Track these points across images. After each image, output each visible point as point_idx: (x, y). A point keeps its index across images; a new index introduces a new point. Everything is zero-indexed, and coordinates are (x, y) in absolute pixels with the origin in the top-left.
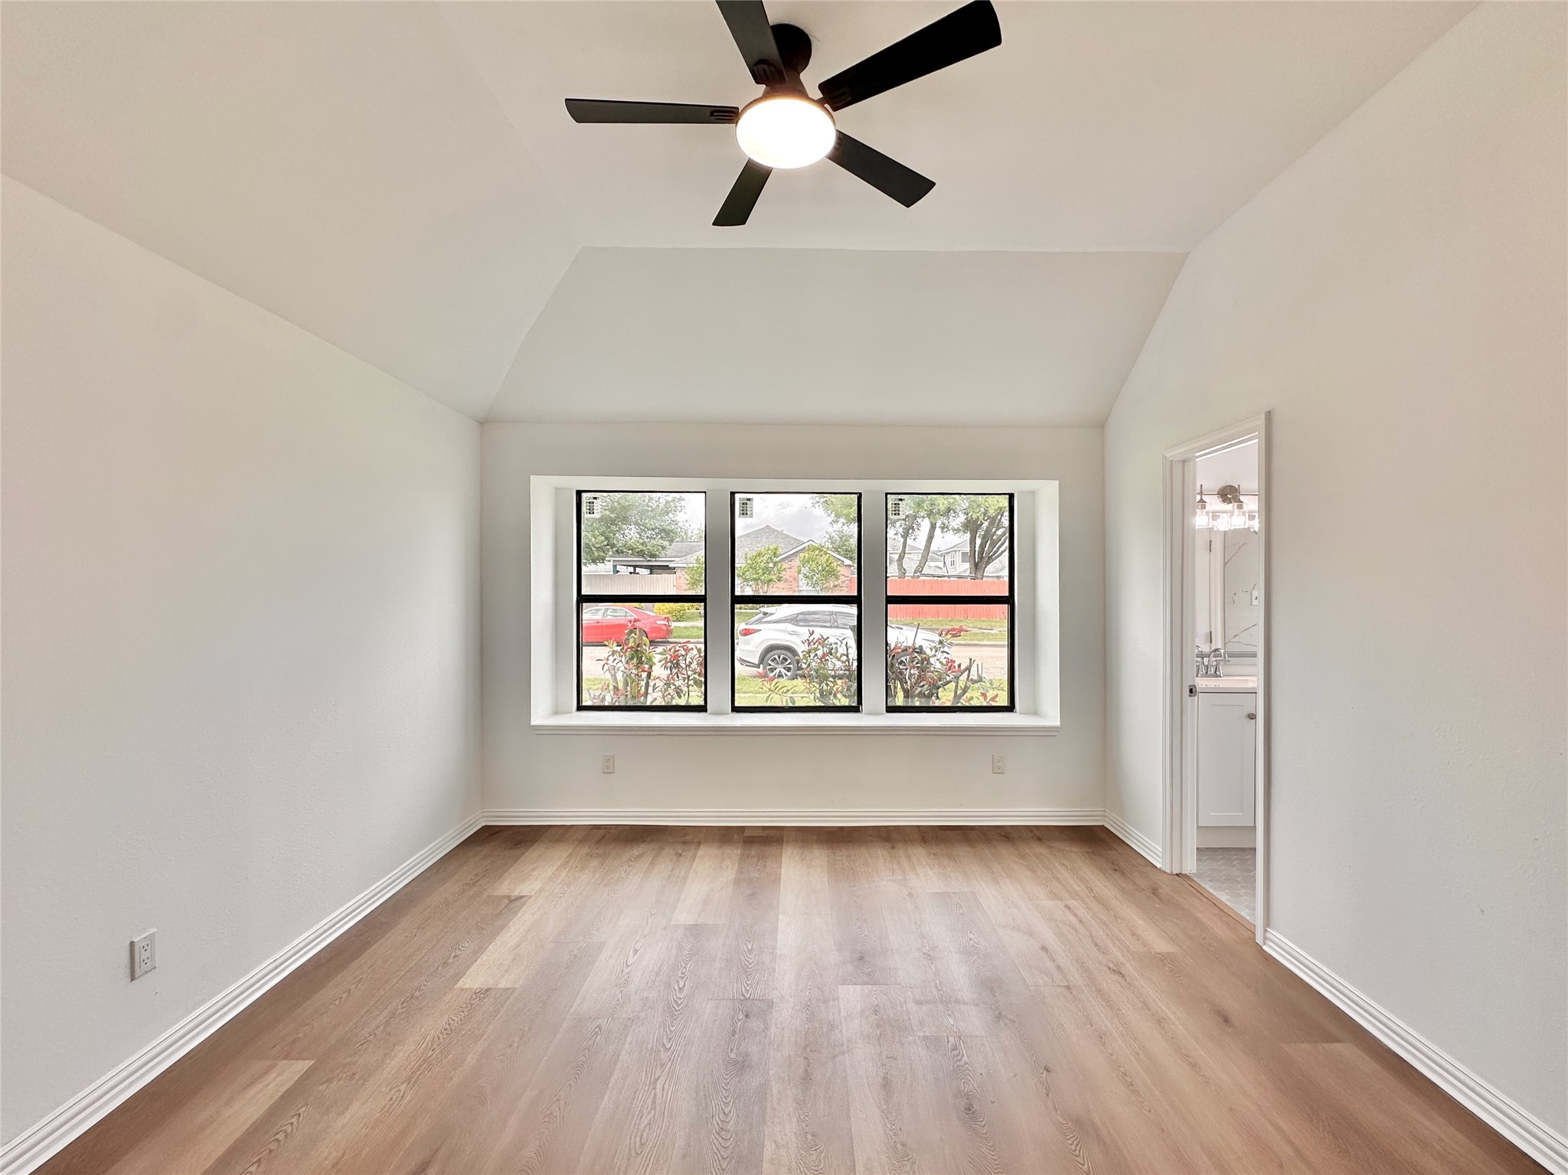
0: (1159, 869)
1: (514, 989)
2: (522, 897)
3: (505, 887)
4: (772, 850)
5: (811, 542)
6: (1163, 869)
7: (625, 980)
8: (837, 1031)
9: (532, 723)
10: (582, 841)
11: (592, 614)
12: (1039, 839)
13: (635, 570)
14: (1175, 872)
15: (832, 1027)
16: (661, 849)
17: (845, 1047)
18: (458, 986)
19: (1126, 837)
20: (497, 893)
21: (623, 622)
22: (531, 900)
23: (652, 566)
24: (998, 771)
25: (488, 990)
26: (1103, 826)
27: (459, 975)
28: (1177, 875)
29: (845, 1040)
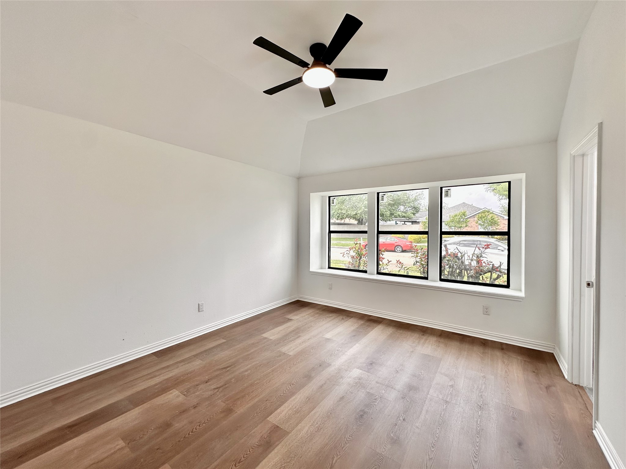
1: (272, 340)
2: (292, 319)
3: (290, 316)
4: (375, 325)
5: (485, 209)
8: (342, 379)
9: (311, 270)
10: (319, 309)
11: (383, 239)
13: (405, 223)
14: (574, 383)
15: (342, 377)
16: (339, 316)
17: (339, 384)
18: (262, 335)
20: (286, 317)
21: (394, 243)
22: (293, 321)
23: (412, 221)
24: (486, 313)
25: (267, 338)
27: (264, 333)
29: (342, 382)
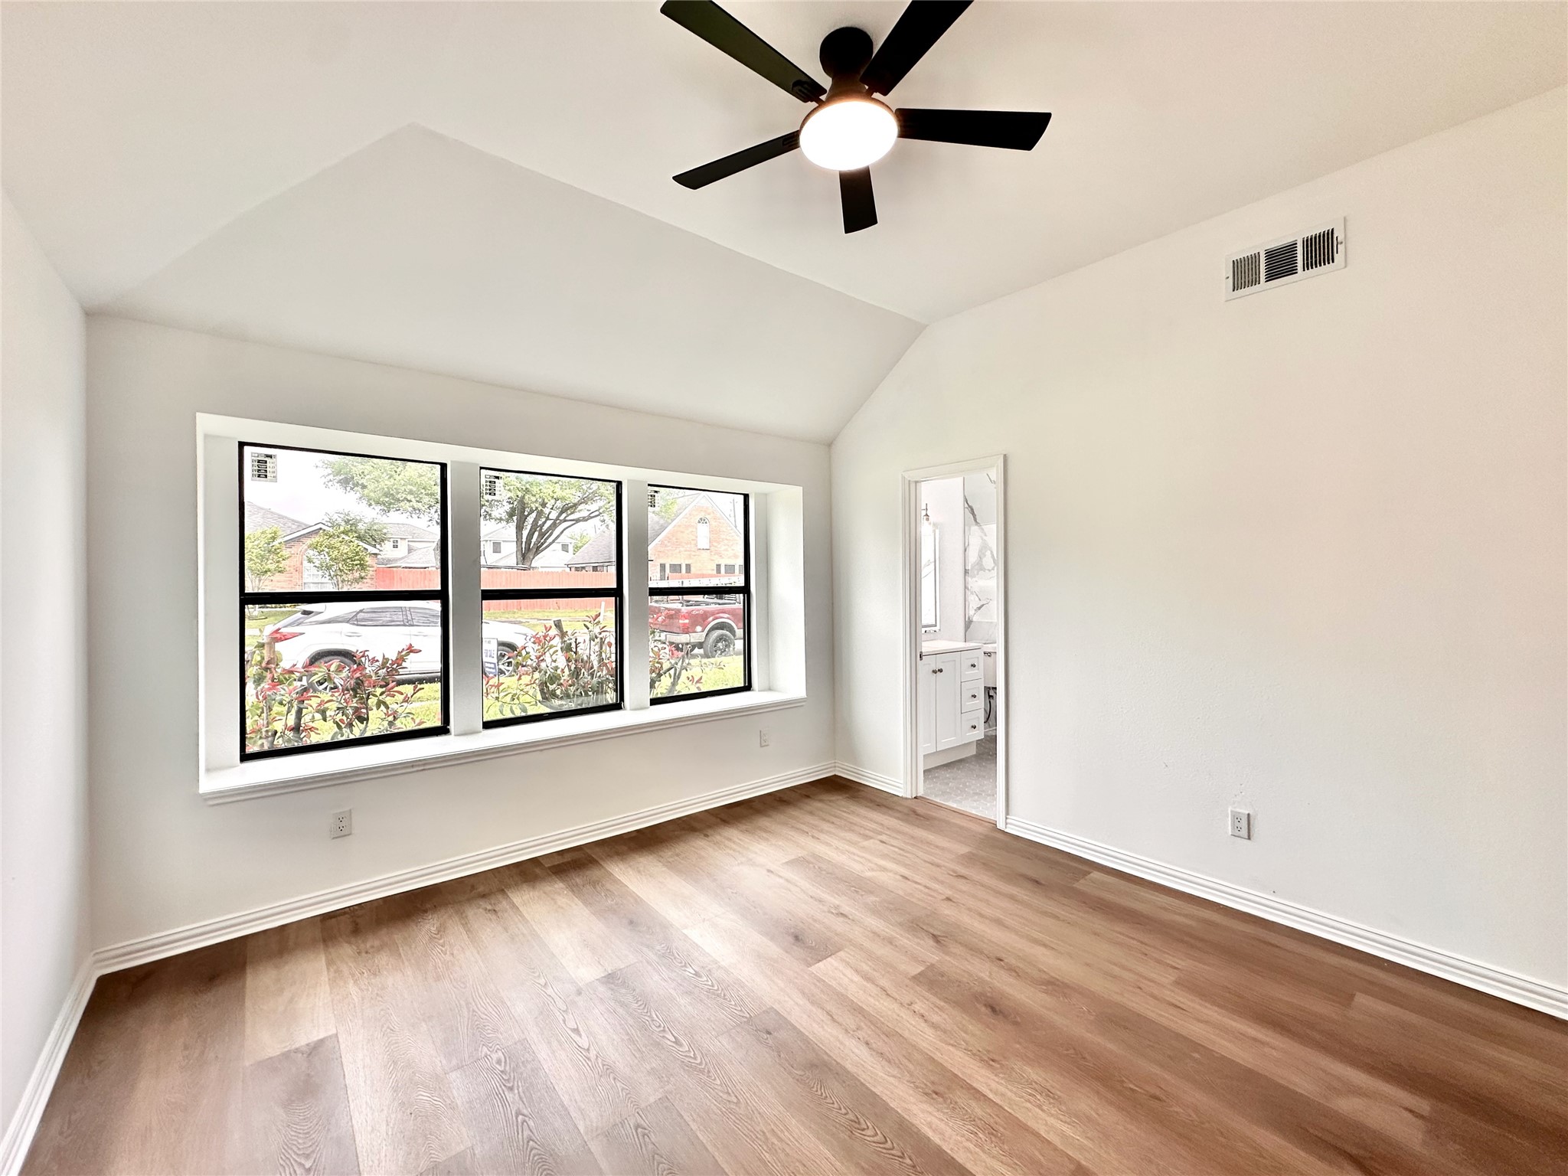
0: (902, 797)
6: (905, 796)
7: (603, 1065)
12: (808, 797)
19: (860, 779)
26: (835, 775)
28: (915, 798)
